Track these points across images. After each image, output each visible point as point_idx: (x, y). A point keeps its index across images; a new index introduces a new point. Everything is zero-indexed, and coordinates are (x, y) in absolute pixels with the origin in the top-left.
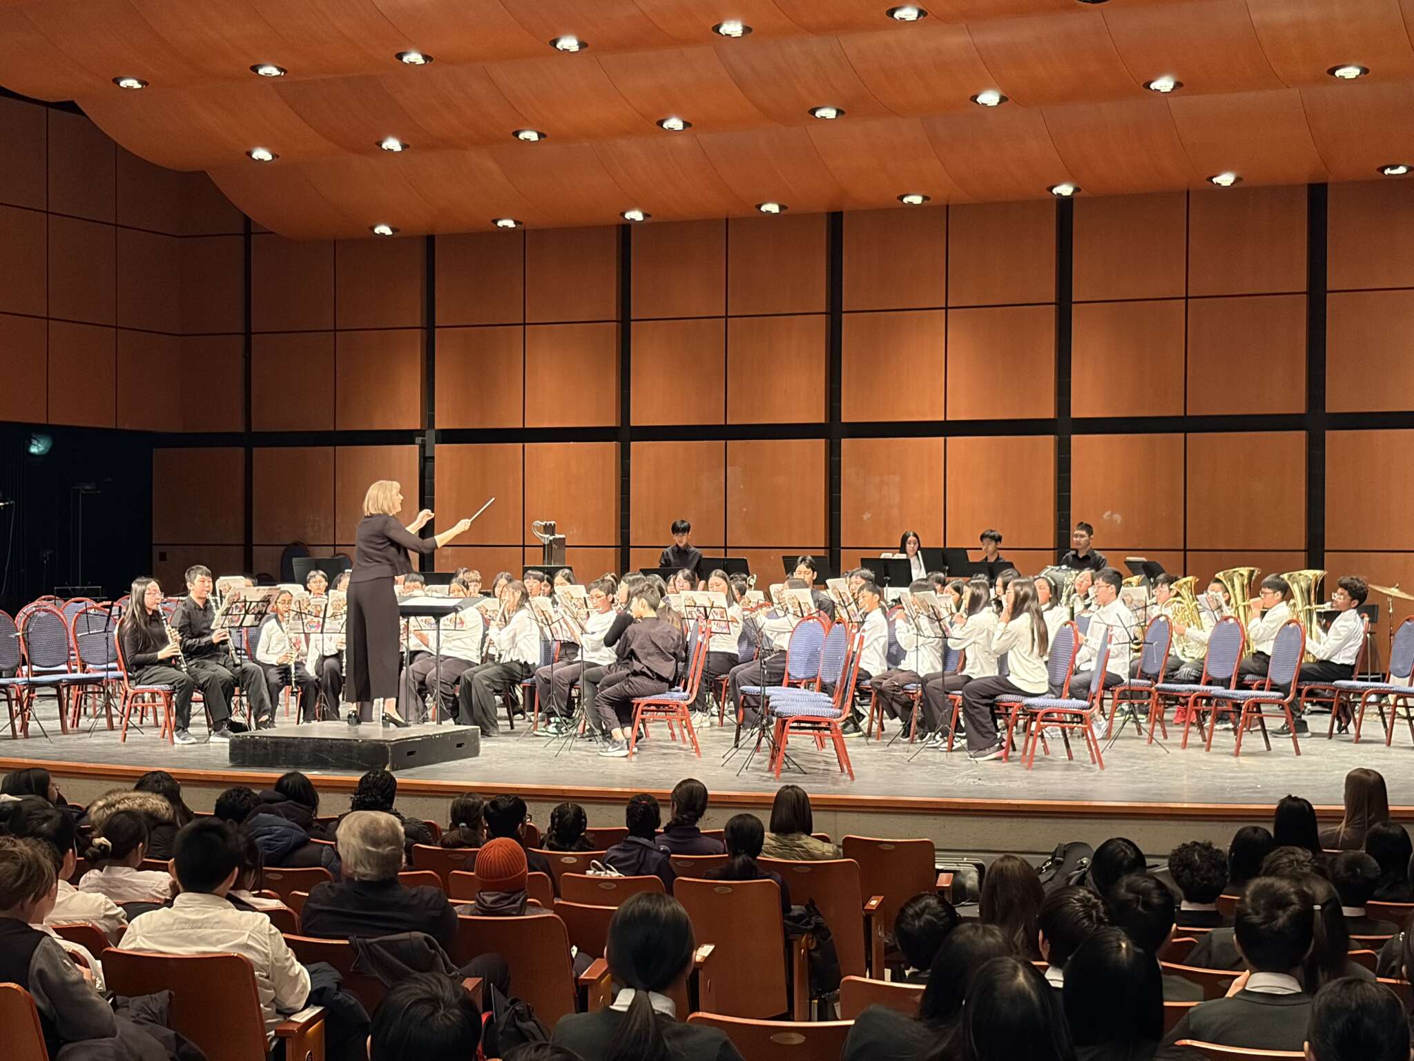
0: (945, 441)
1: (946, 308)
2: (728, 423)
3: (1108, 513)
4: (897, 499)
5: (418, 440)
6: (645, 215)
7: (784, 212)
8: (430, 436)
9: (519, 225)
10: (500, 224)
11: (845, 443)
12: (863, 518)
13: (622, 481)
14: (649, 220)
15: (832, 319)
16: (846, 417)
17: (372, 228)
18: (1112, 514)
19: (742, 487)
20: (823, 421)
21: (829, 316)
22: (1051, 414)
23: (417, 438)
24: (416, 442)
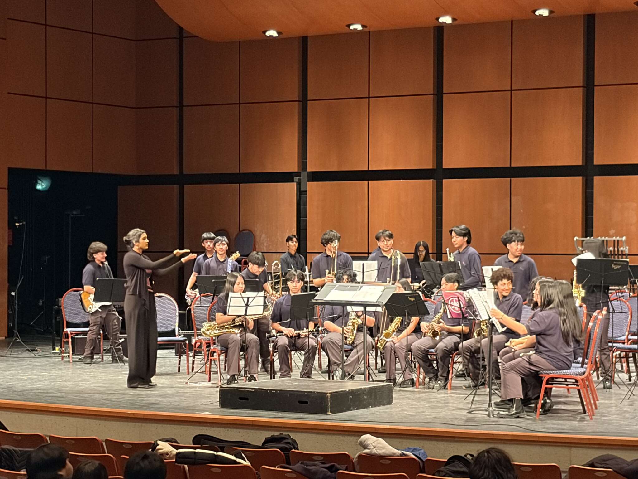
2: (512, 166)
4: (634, 220)
5: (296, 179)
6: (454, 19)
7: (552, 15)
8: (304, 176)
9: (365, 29)
10: (352, 27)
11: (597, 179)
12: (609, 233)
13: (437, 207)
14: (456, 22)
15: (587, 90)
16: (597, 161)
17: (264, 32)
19: (522, 211)
20: (580, 163)
21: (585, 89)
23: (295, 178)
24: (295, 181)
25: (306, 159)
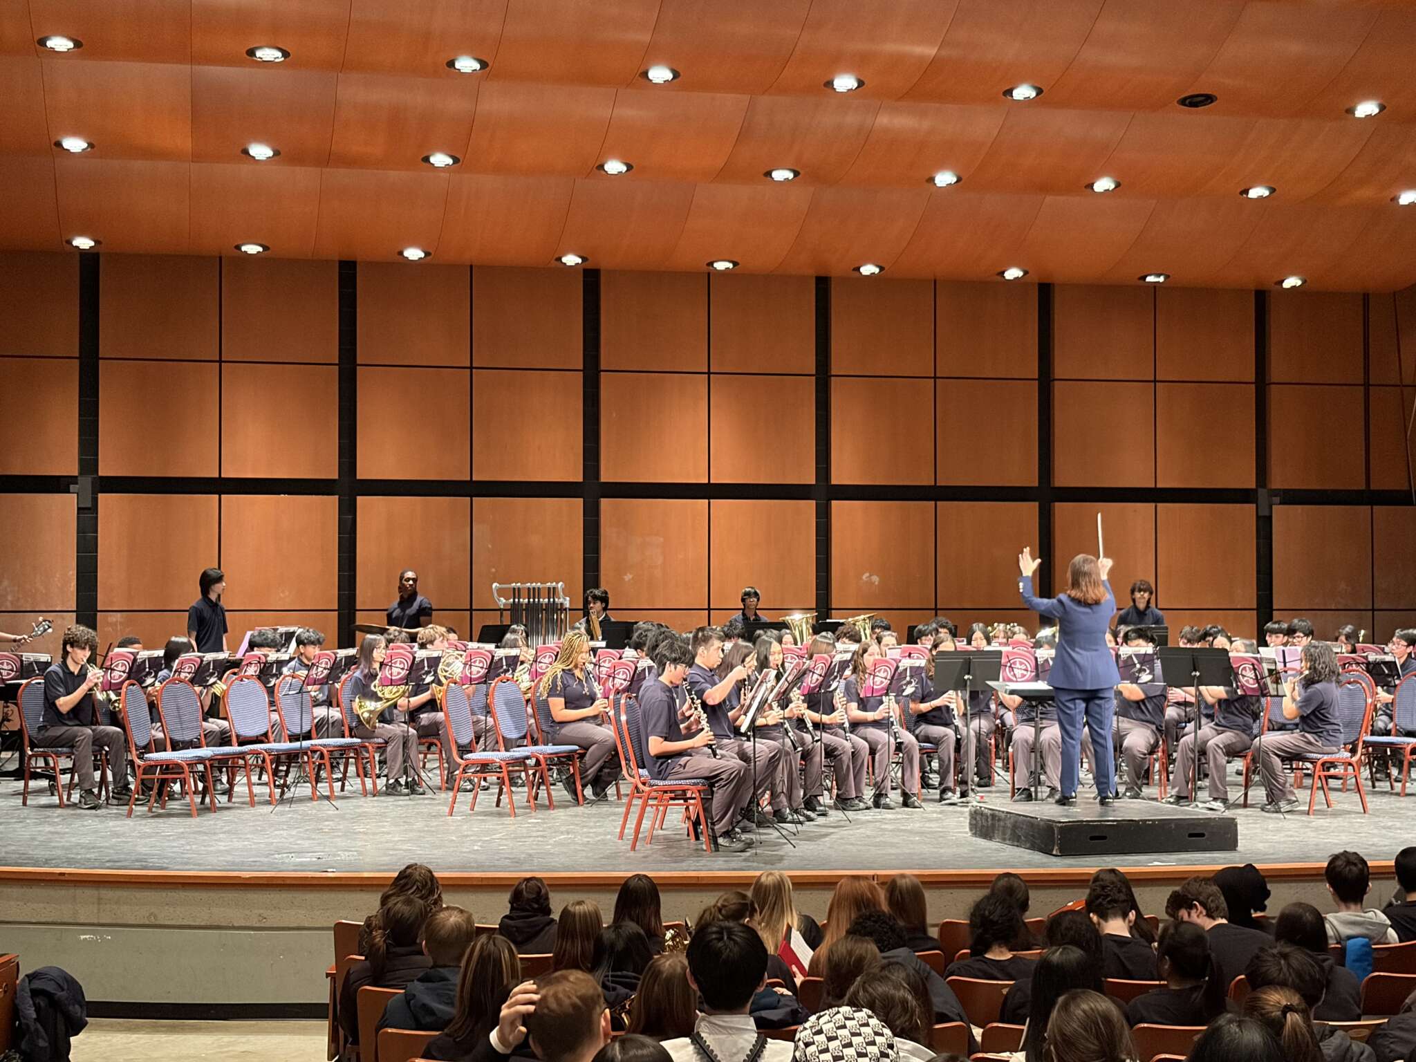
0: (709, 503)
1: (709, 373)
2: (474, 479)
3: (867, 574)
4: (660, 561)
5: (74, 489)
8: (86, 482)
11: (605, 503)
12: (623, 579)
15: (590, 377)
16: (605, 477)
18: (870, 576)
19: (490, 546)
20: (578, 477)
21: (586, 374)
22: (812, 480)
23: (71, 486)
24: (71, 491)
25: (97, 455)
